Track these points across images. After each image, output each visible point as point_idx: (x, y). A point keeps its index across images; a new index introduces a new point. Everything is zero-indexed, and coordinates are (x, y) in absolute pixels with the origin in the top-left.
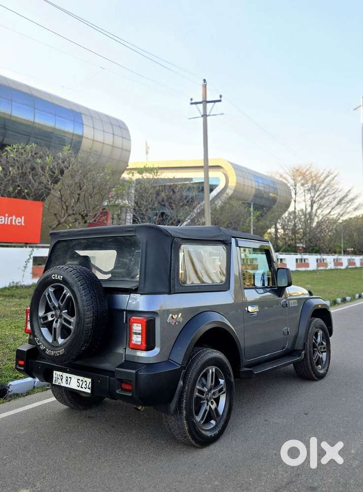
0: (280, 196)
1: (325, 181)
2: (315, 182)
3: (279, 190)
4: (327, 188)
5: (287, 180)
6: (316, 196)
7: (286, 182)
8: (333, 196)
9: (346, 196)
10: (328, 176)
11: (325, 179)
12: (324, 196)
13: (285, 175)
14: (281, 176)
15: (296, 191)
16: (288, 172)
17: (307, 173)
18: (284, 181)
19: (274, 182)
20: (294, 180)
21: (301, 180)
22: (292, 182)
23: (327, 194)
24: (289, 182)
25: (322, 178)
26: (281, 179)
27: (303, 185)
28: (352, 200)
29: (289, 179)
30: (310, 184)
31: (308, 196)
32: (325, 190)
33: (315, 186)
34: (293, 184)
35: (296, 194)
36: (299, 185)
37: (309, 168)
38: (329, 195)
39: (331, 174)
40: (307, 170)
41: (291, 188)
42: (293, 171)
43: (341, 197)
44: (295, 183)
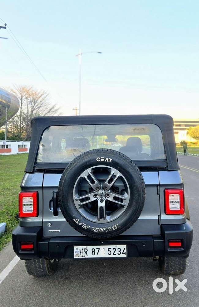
0: (12, 104)
1: (41, 97)
2: (35, 97)
3: (11, 100)
4: (42, 102)
5: (16, 94)
6: (35, 106)
7: (16, 95)
8: (46, 107)
9: (53, 108)
10: (43, 94)
11: (41, 96)
12: (40, 107)
13: (15, 90)
14: (12, 90)
15: (22, 102)
16: (17, 88)
17: (30, 91)
18: (14, 94)
19: (8, 94)
20: (21, 94)
21: (26, 95)
22: (20, 95)
23: (42, 106)
24: (17, 95)
25: (39, 95)
26: (12, 92)
27: (27, 98)
28: (57, 110)
29: (18, 93)
30: (31, 98)
31: (30, 106)
32: (41, 103)
33: (35, 100)
34: (20, 97)
35: (22, 104)
36: (24, 98)
37: (31, 88)
38: (43, 106)
39: (45, 93)
40: (30, 89)
41: (19, 99)
42: (21, 89)
43: (50, 108)
44: (22, 96)
